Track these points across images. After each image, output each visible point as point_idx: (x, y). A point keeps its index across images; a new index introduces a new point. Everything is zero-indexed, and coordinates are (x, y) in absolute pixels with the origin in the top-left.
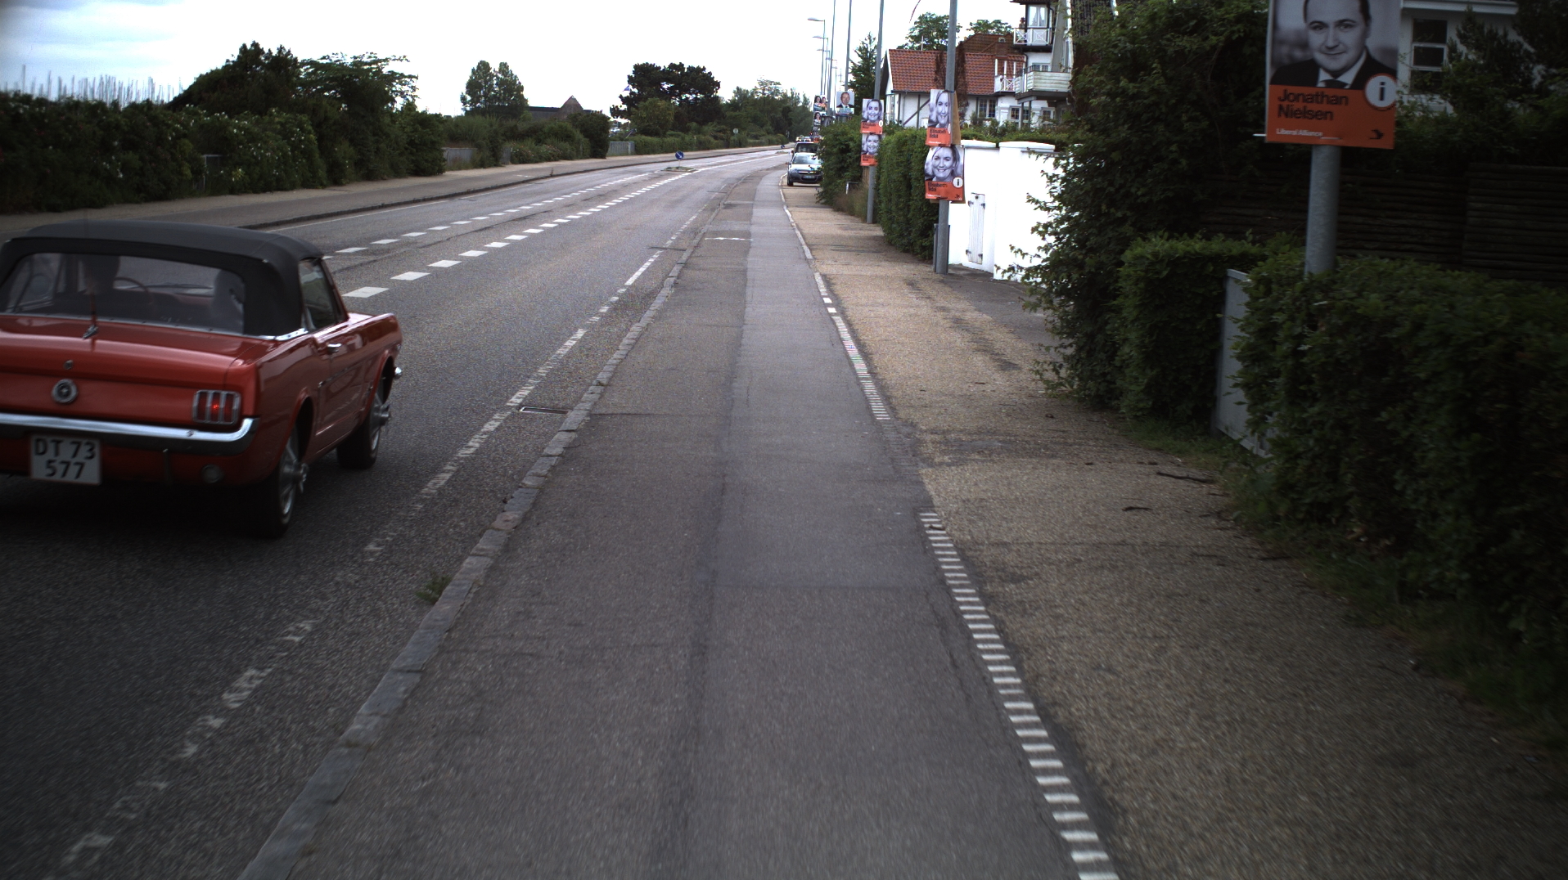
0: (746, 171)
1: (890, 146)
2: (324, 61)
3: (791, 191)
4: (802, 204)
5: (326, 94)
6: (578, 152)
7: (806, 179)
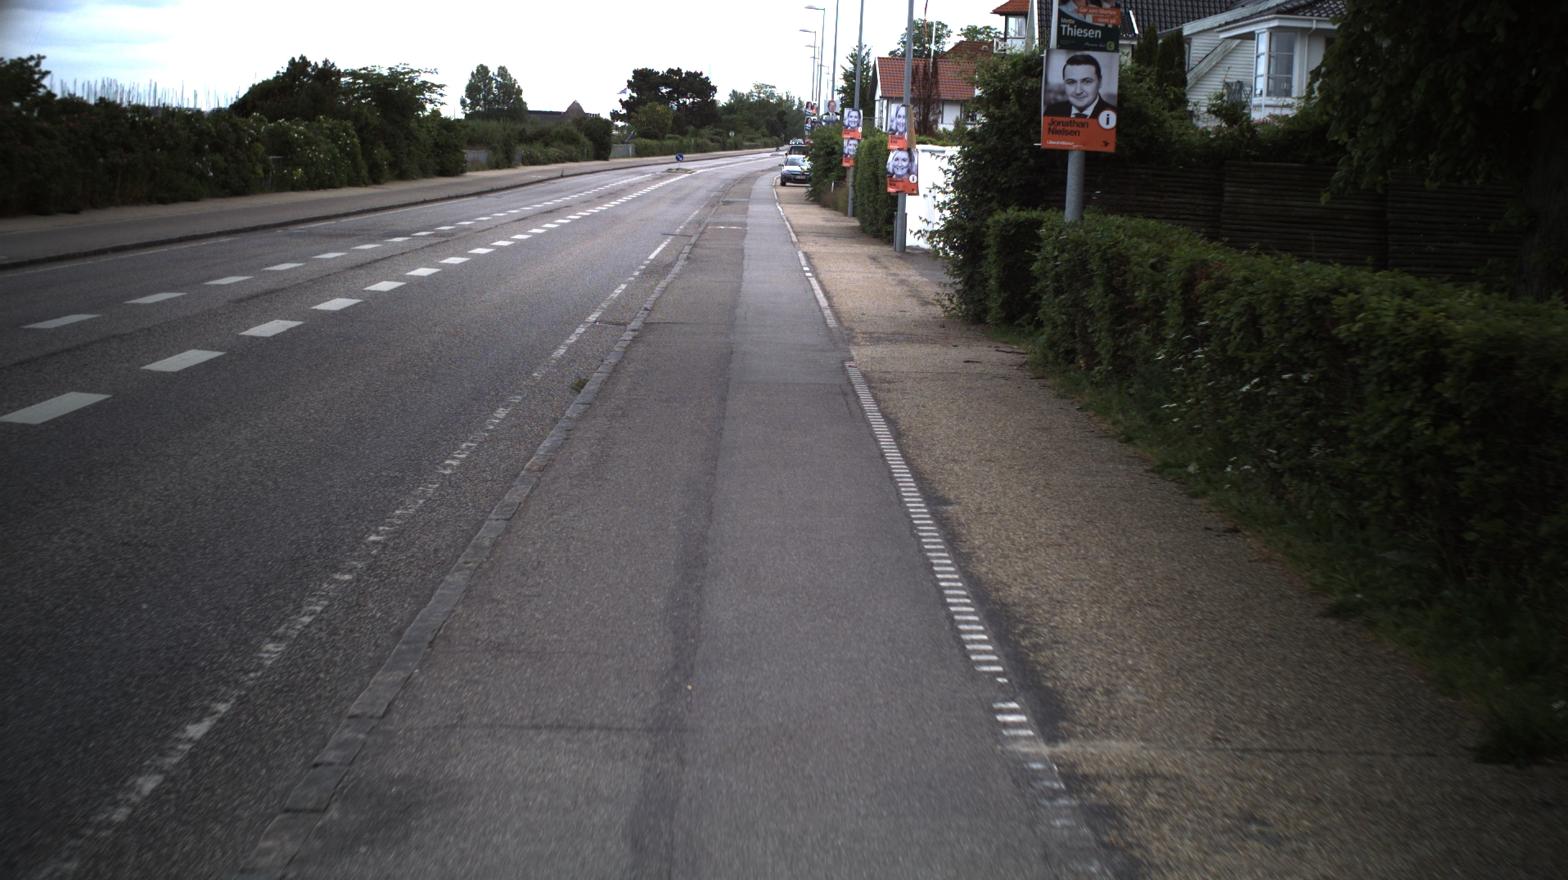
0: (740, 172)
1: (864, 149)
2: (363, 72)
3: (784, 190)
4: (795, 201)
5: (363, 101)
6: (583, 154)
7: (798, 180)
